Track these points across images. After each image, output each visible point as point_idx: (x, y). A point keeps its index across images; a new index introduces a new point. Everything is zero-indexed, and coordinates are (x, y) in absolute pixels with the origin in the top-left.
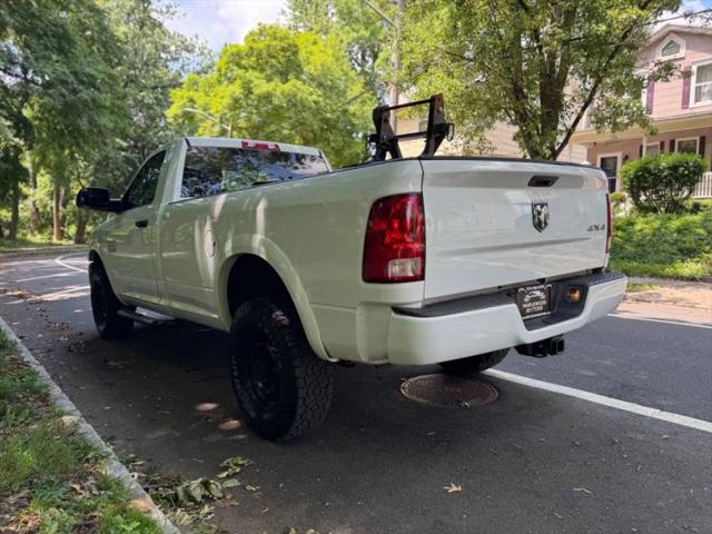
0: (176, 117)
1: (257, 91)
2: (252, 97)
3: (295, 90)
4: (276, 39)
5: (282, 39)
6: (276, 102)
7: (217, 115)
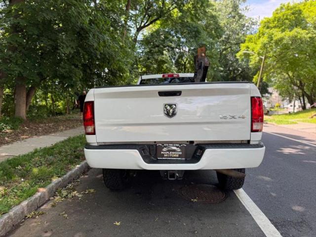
0: (240, 56)
1: (275, 39)
2: (272, 42)
3: (296, 34)
4: (288, 10)
5: (292, 9)
6: (285, 42)
7: (257, 53)
